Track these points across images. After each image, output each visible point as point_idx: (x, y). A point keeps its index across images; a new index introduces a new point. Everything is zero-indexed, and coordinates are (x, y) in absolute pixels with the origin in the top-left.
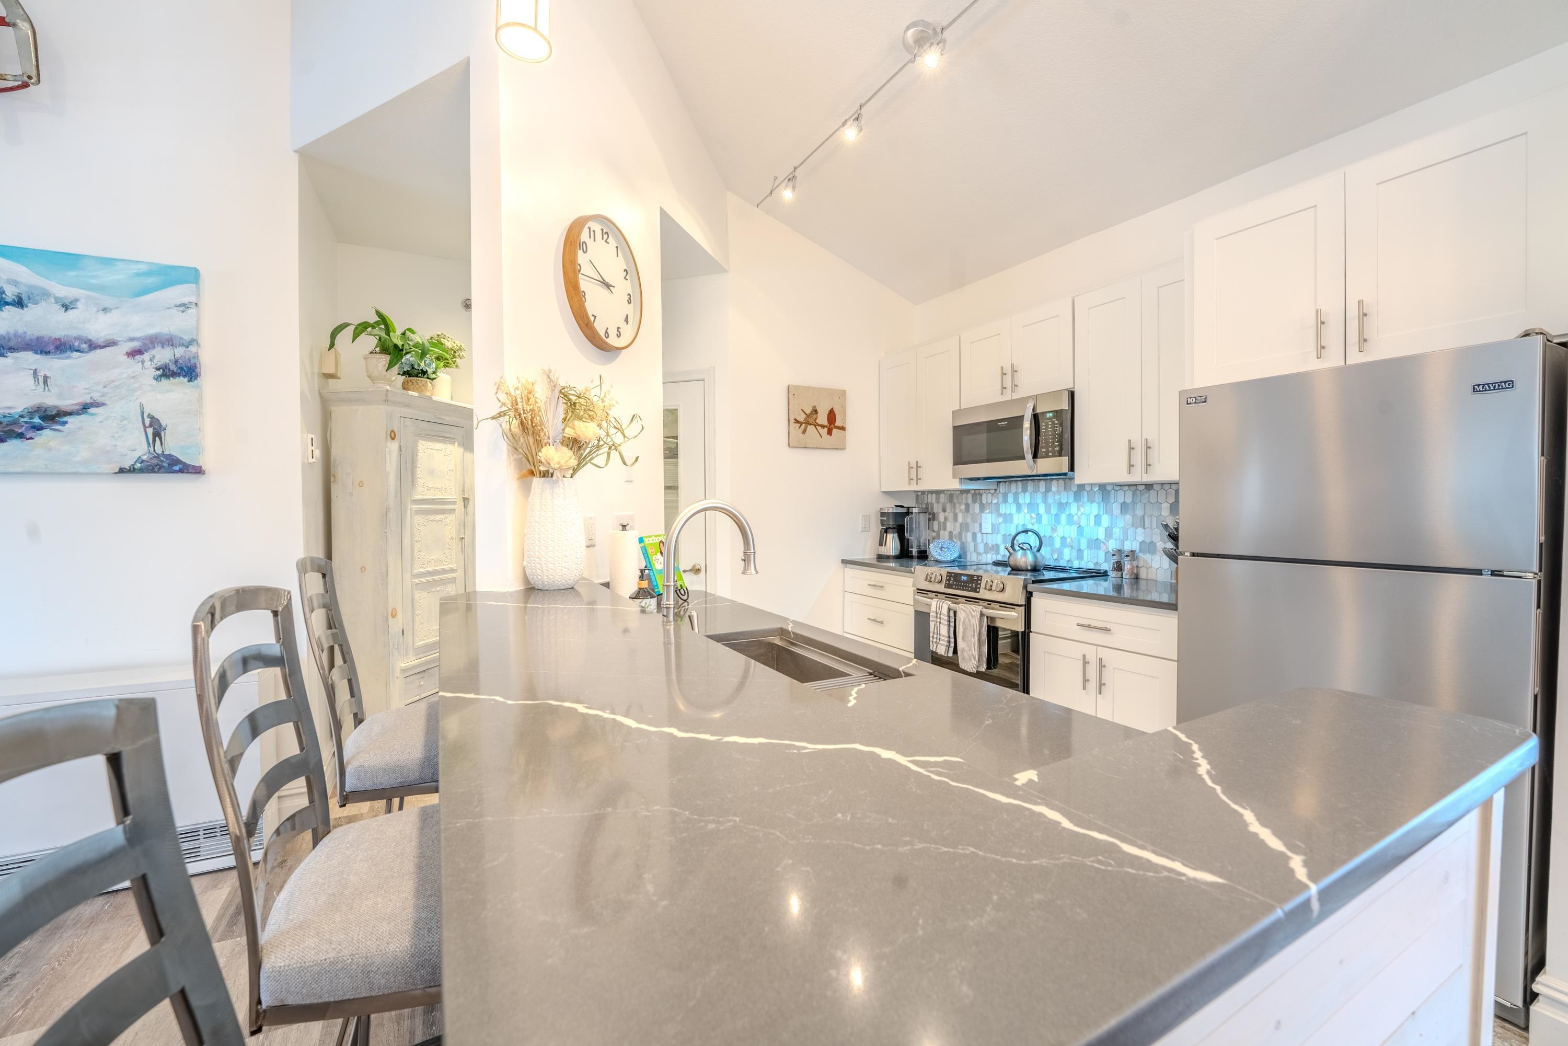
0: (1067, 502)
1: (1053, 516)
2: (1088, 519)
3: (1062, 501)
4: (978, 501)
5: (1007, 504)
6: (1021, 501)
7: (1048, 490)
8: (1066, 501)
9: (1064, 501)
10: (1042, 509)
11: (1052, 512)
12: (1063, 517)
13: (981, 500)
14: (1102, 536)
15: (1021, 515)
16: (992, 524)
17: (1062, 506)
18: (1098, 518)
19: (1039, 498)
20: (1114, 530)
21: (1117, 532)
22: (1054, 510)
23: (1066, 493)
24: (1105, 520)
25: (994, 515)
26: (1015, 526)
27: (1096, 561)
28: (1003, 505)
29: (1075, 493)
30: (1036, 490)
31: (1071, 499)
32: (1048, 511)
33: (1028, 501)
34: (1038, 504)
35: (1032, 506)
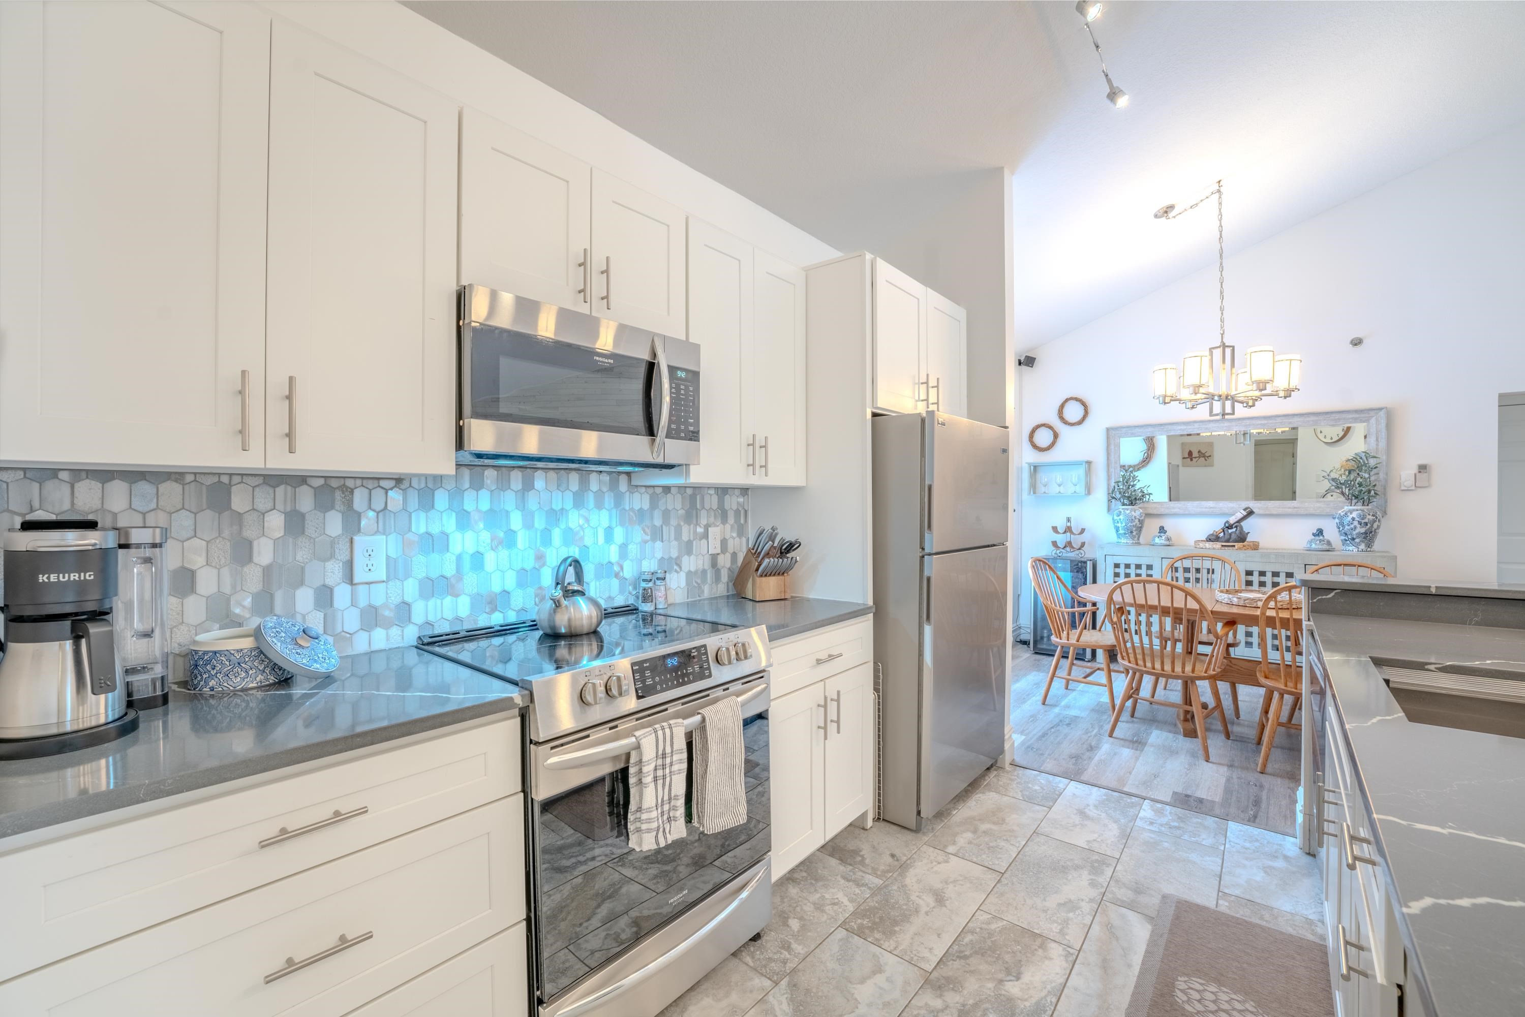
0: (562, 509)
1: (539, 534)
2: (595, 534)
3: (554, 507)
4: (338, 504)
5: (432, 513)
6: (469, 504)
7: (528, 486)
8: (560, 507)
9: (557, 506)
10: (516, 520)
11: (537, 525)
12: (557, 533)
13: (349, 504)
14: (614, 557)
15: (469, 534)
16: (388, 557)
17: (555, 516)
18: (609, 531)
19: (509, 500)
20: (630, 547)
21: (633, 549)
22: (540, 523)
23: (560, 493)
24: (619, 534)
25: (389, 537)
26: (454, 558)
27: (607, 595)
28: (422, 515)
29: (575, 494)
30: (503, 485)
31: (569, 504)
32: (528, 524)
33: (485, 505)
34: (507, 512)
35: (494, 517)
